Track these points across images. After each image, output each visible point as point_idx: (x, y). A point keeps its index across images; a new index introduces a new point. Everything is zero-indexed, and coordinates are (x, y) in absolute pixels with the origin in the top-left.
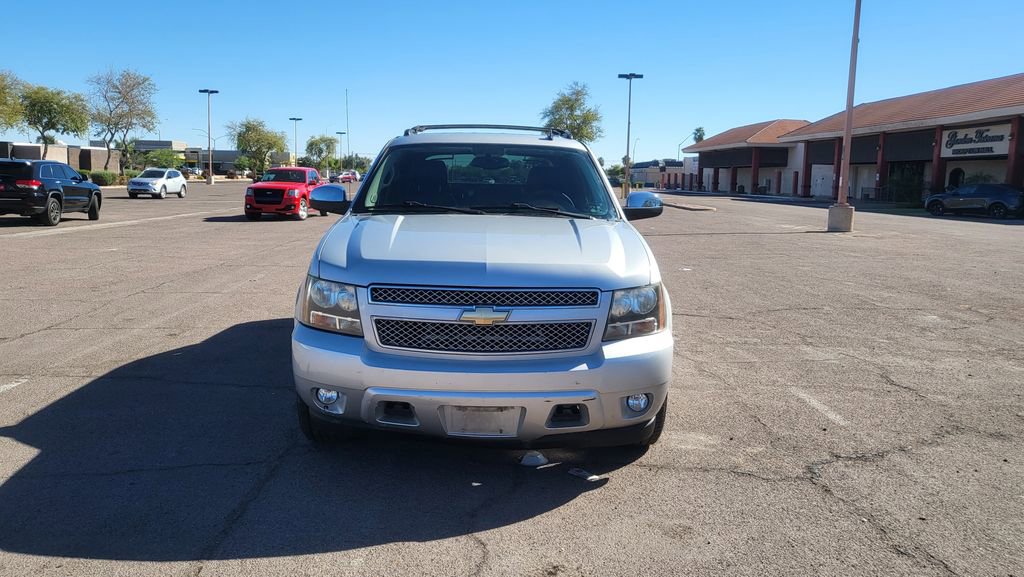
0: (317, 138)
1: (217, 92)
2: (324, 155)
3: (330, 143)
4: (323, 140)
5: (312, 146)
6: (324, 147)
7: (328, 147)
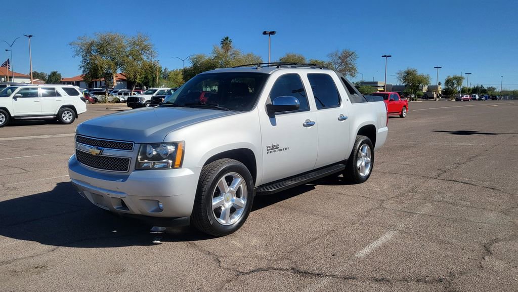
0: (452, 77)
1: (390, 56)
2: (455, 86)
3: (459, 80)
4: (455, 78)
5: (448, 82)
6: (455, 82)
7: (458, 82)
